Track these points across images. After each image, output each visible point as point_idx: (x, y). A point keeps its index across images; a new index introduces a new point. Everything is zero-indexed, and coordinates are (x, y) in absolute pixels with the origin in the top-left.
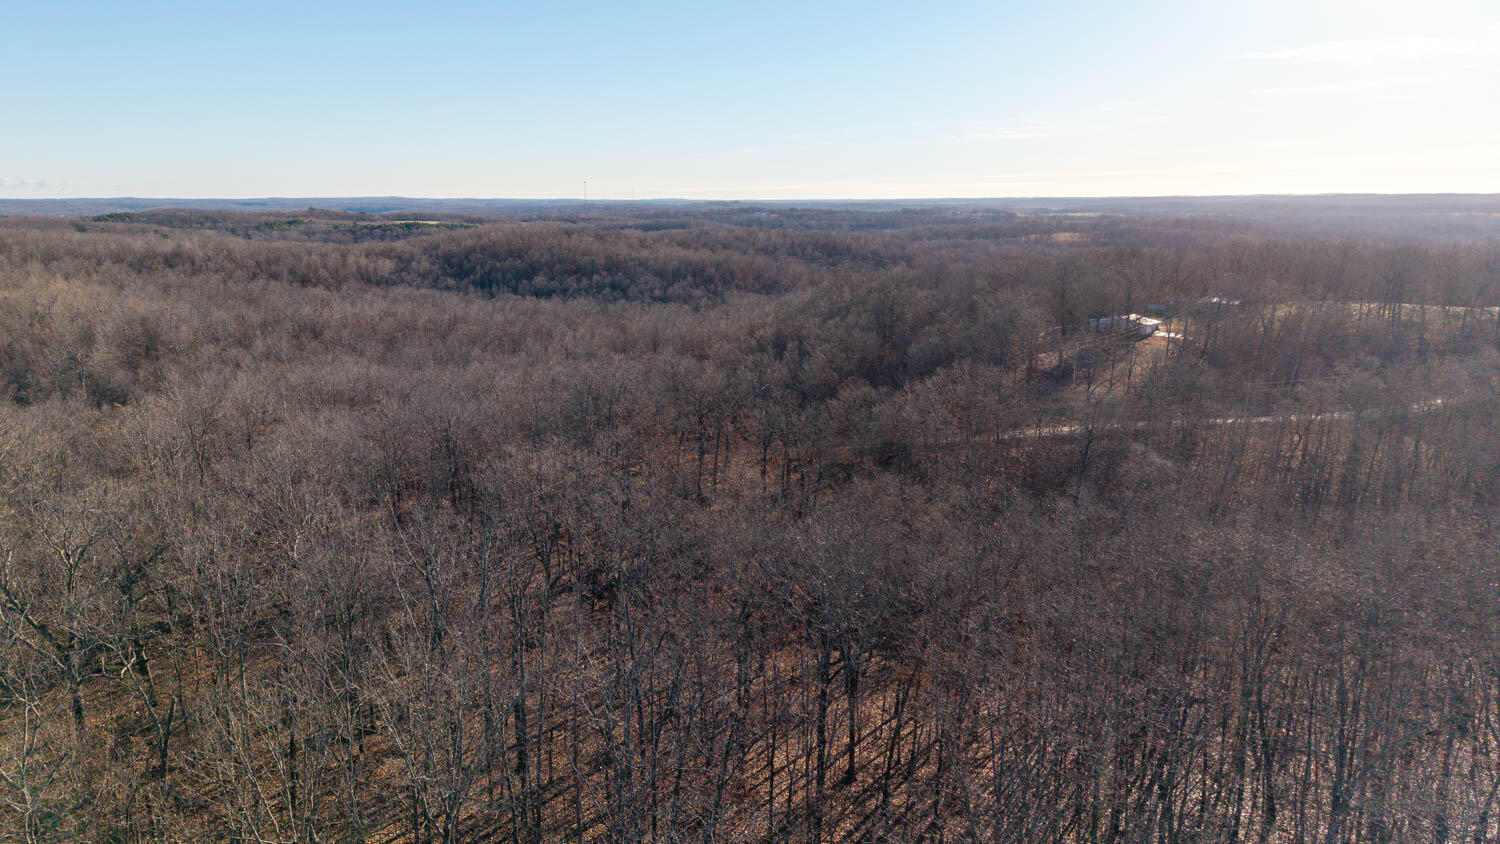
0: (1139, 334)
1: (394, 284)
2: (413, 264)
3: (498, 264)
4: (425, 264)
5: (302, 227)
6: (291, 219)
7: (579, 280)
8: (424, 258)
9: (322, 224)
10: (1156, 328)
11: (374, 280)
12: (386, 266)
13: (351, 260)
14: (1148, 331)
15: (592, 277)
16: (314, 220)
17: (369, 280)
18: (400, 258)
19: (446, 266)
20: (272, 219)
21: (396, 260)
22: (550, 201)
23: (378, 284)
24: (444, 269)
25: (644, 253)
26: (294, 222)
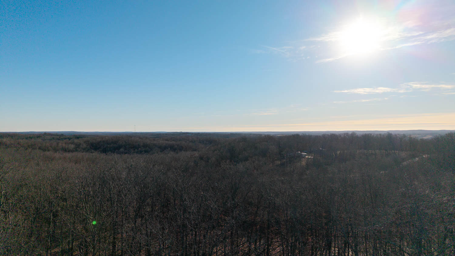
0: (301, 157)
1: (74, 151)
2: (81, 146)
3: (108, 146)
4: (85, 146)
5: (42, 138)
6: (38, 136)
7: (134, 150)
8: (84, 144)
9: (49, 137)
10: (306, 155)
11: (67, 150)
12: (72, 146)
13: (60, 144)
14: (304, 156)
15: (138, 149)
16: (46, 136)
17: (65, 150)
18: (76, 145)
19: (91, 146)
20: (32, 136)
21: (75, 145)
22: (123, 132)
23: (69, 152)
24: (91, 147)
25: (155, 142)
26: (39, 137)
